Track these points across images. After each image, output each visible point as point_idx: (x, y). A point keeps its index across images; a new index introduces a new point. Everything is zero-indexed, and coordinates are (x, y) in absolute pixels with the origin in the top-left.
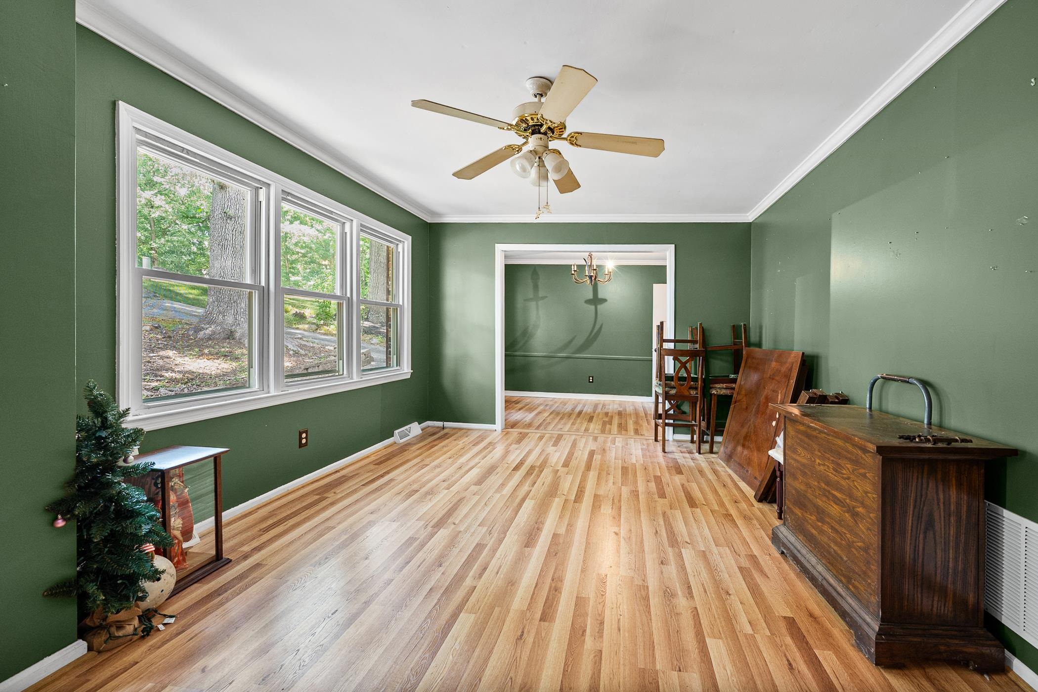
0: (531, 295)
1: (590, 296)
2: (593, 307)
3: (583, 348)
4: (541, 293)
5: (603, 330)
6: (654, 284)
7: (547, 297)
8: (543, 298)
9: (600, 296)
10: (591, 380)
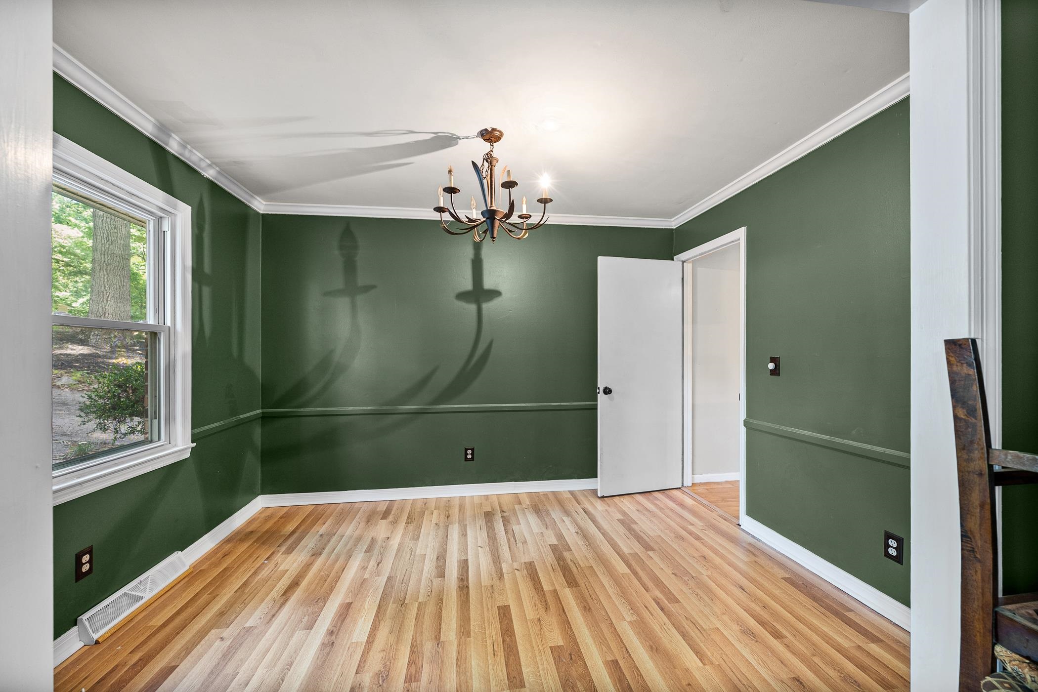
0: (338, 282)
1: (467, 284)
2: (473, 307)
3: (453, 391)
4: (362, 279)
5: (493, 351)
6: (599, 258)
7: (373, 287)
8: (367, 289)
9: (489, 283)
10: (469, 456)
